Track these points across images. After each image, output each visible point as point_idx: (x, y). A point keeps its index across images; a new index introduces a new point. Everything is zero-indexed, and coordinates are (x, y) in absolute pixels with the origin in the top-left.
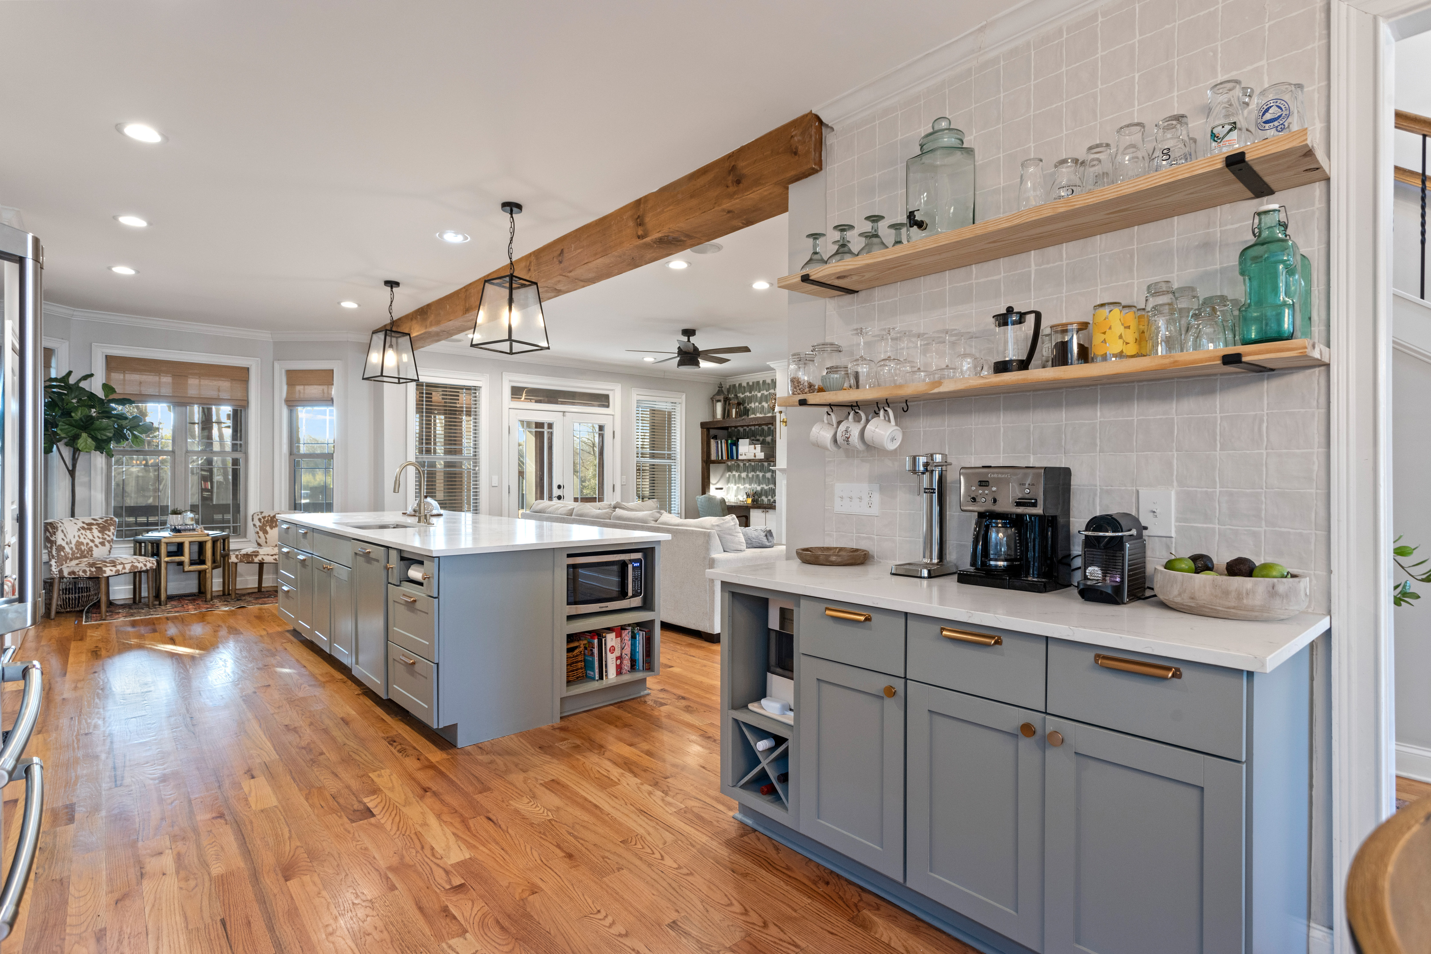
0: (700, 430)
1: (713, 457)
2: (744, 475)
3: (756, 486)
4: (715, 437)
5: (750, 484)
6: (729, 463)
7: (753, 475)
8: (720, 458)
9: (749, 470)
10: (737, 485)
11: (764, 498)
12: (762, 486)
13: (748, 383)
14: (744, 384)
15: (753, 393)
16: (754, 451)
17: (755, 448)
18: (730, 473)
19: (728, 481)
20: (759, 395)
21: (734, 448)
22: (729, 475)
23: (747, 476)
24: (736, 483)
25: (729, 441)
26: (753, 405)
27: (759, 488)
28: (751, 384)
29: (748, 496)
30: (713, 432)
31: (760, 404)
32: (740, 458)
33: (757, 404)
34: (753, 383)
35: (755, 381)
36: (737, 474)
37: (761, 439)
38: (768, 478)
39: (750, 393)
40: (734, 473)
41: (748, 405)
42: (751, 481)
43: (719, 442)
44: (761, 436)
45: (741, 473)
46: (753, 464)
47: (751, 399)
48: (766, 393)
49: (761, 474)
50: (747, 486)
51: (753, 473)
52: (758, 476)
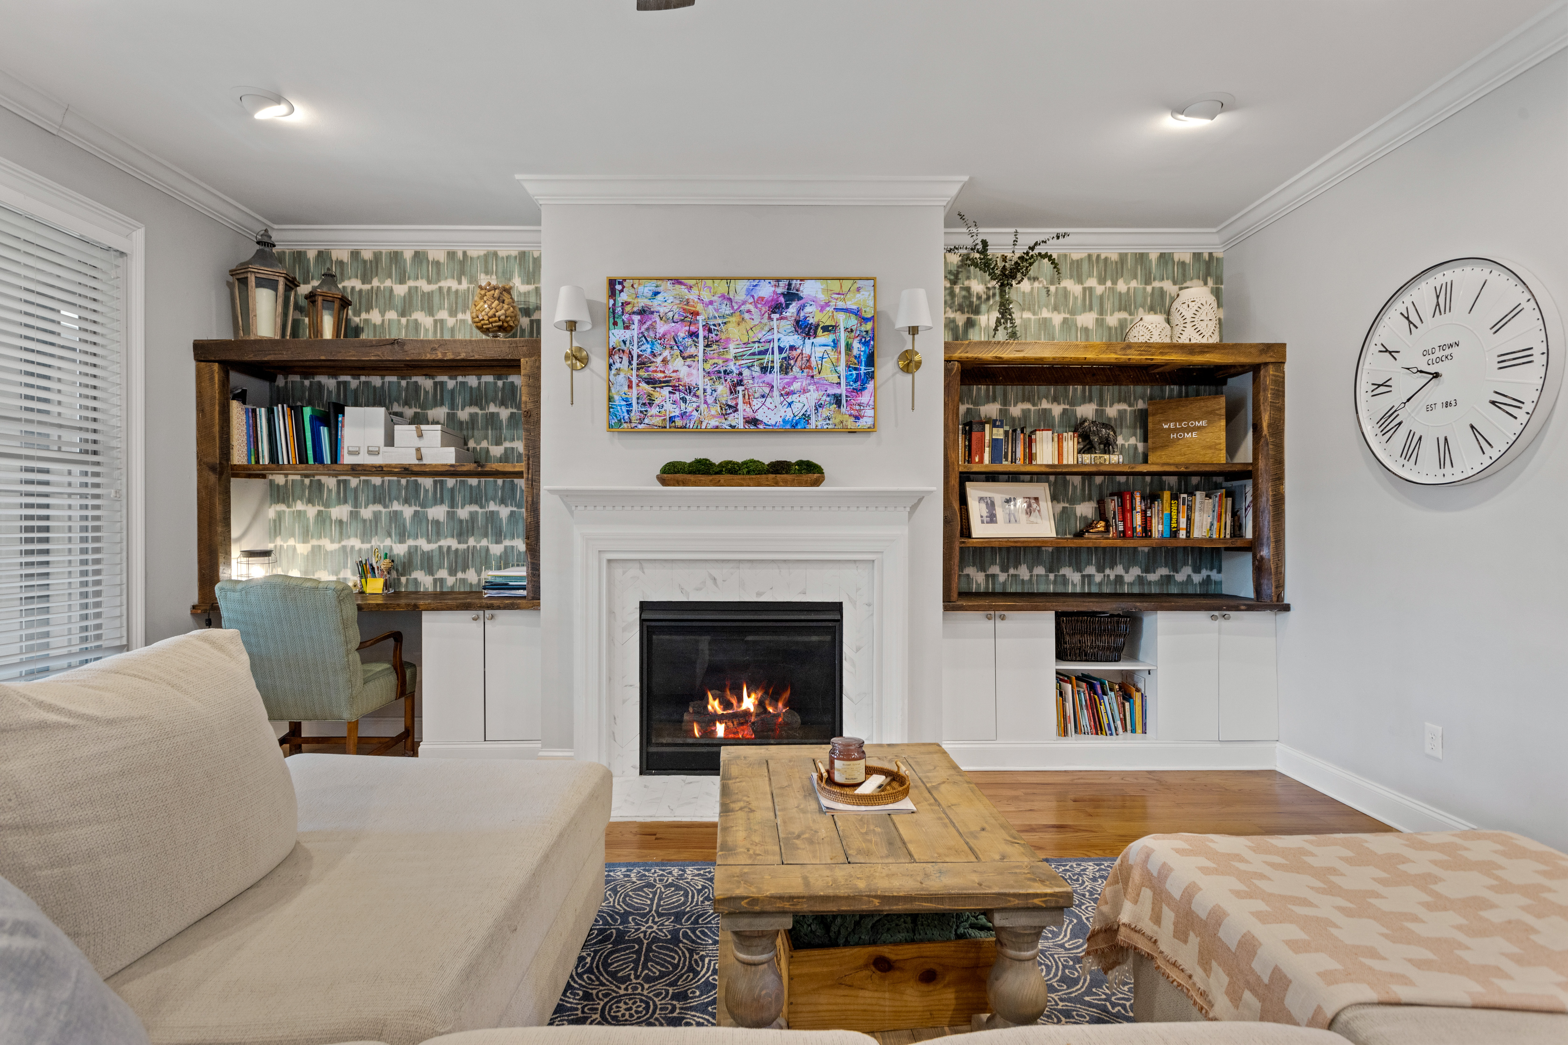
0: (193, 363)
1: (239, 456)
2: (341, 512)
3: (388, 542)
4: (242, 397)
5: (365, 537)
6: (280, 479)
7: (377, 516)
8: (265, 460)
9: (362, 499)
10: (315, 542)
11: (418, 575)
12: (411, 542)
13: (355, 254)
14: (341, 254)
15: (375, 283)
16: (418, 443)
17: (420, 436)
18: (282, 507)
19: (276, 528)
20: (400, 290)
21: (324, 431)
22: (280, 515)
23: (354, 515)
24: (306, 536)
25: (307, 411)
26: (375, 317)
27: (400, 550)
28: (367, 255)
29: (366, 570)
30: (237, 380)
31: (403, 314)
32: (347, 459)
33: (392, 315)
34: (377, 256)
35: (385, 249)
36: (312, 511)
37: (409, 412)
38: (437, 523)
39: (365, 280)
40: (300, 506)
41: (357, 313)
42: (369, 529)
43: (262, 412)
44: (407, 403)
45: (327, 505)
46: (377, 480)
47: (368, 301)
48: (425, 286)
49: (408, 512)
50: (355, 543)
51: (378, 508)
52: (396, 516)
